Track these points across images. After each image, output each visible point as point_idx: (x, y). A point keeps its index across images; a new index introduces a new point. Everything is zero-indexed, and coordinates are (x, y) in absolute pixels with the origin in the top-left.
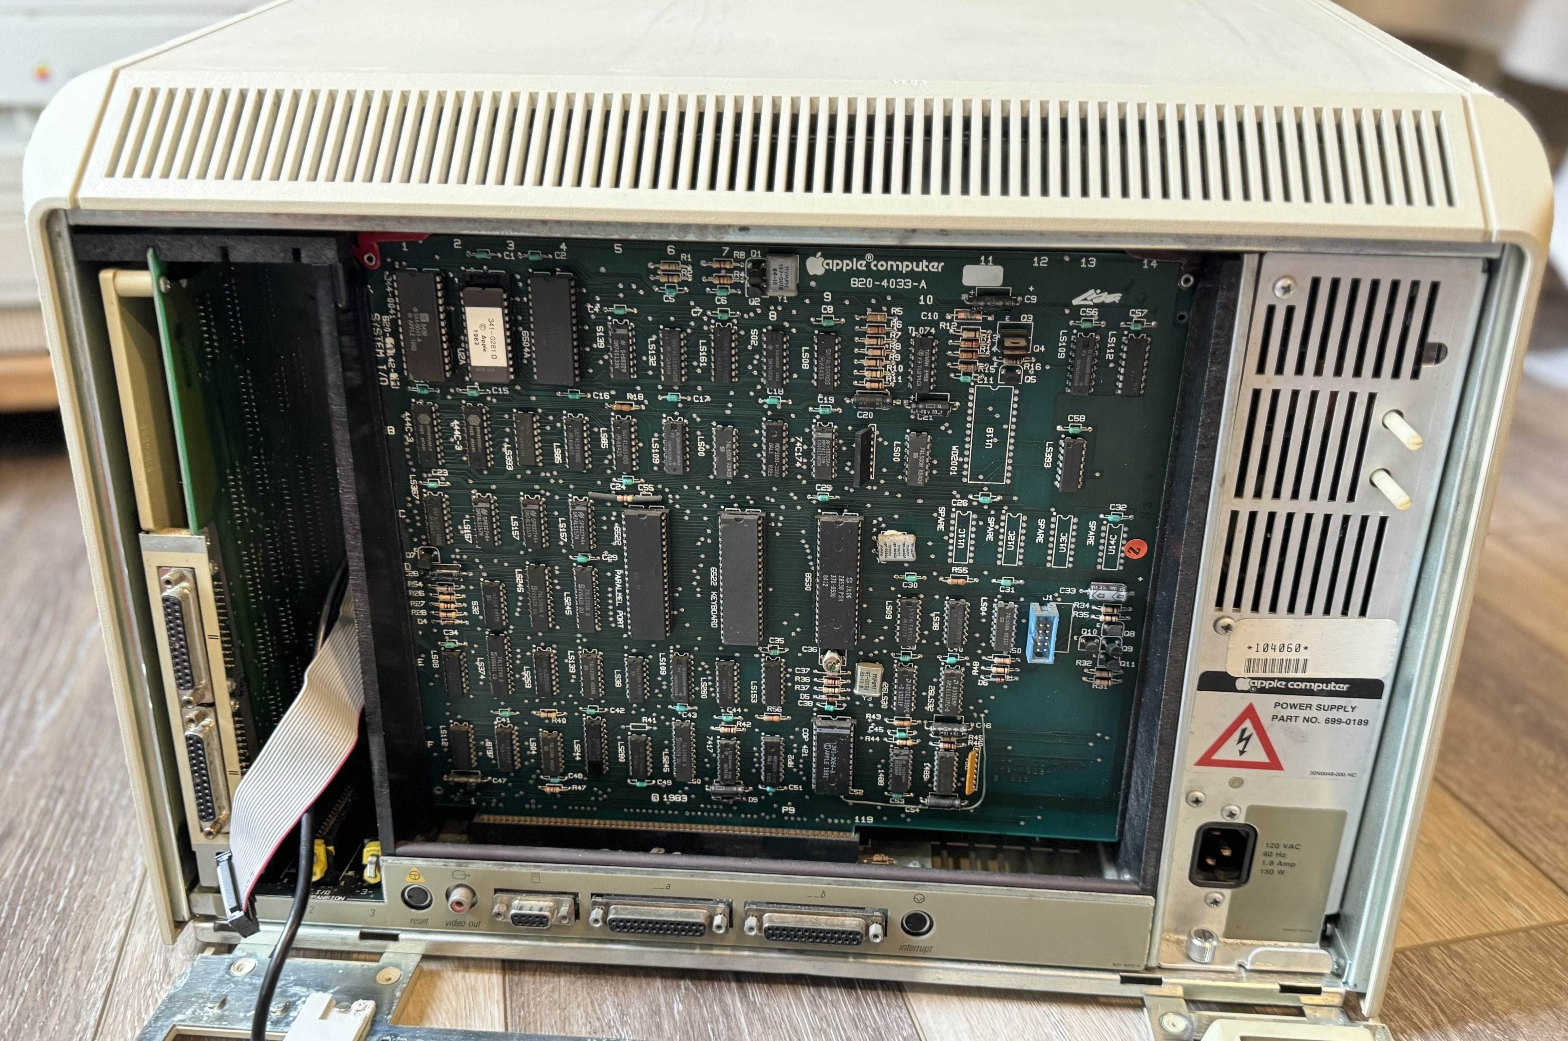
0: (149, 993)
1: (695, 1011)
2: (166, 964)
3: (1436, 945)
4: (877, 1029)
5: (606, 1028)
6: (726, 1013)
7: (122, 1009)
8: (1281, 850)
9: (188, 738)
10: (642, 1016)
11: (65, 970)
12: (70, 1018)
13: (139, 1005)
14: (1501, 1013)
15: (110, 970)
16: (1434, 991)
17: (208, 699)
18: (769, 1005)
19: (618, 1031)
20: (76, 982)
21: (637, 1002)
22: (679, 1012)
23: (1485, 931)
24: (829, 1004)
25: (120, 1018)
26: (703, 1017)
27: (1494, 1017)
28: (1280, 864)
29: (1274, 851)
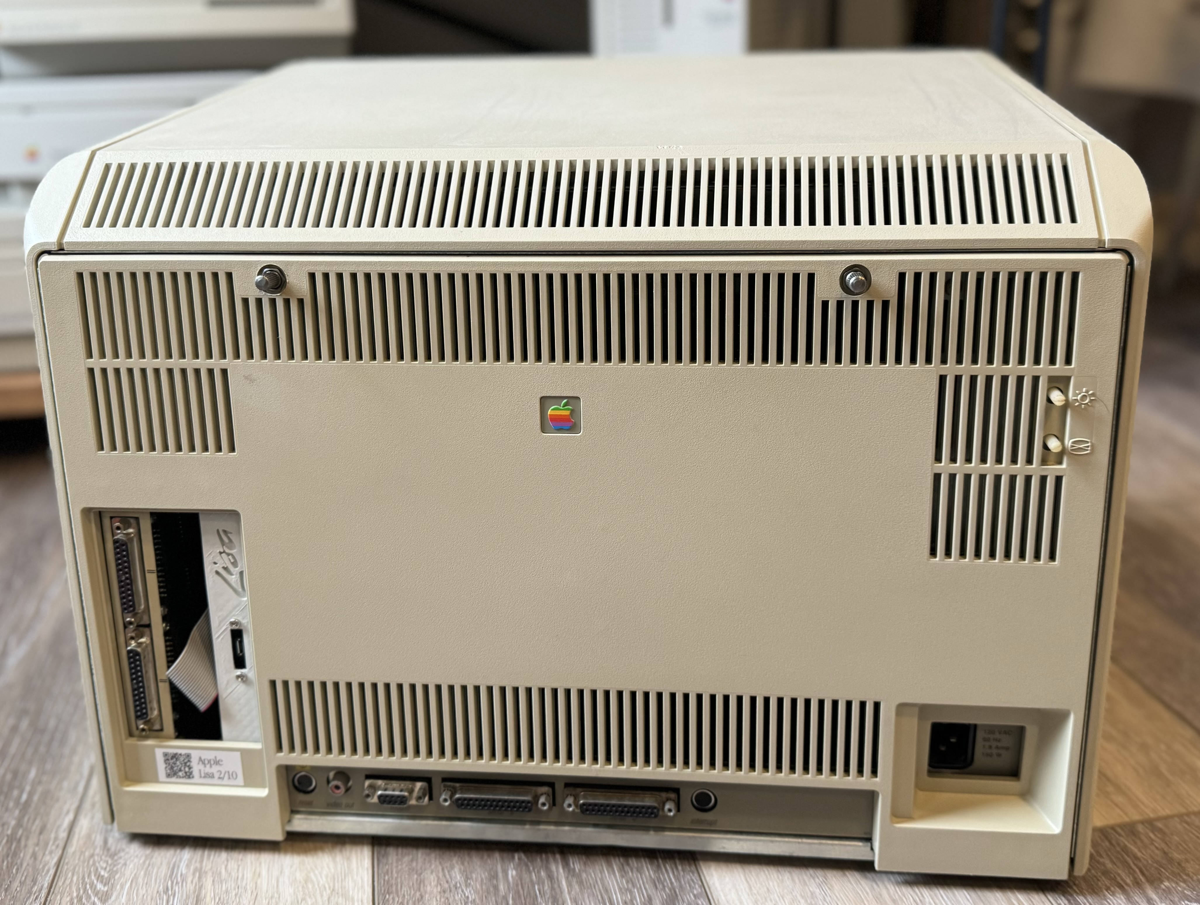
0: (91, 862)
1: (526, 876)
2: (106, 842)
3: (1142, 822)
4: (673, 889)
5: (453, 889)
6: (550, 877)
7: (70, 875)
8: (997, 736)
9: (129, 652)
10: (482, 880)
11: (26, 846)
12: (28, 881)
13: (83, 871)
14: (1191, 874)
15: (62, 844)
16: (1137, 858)
17: (145, 621)
18: (585, 871)
19: (463, 891)
20: (34, 856)
21: (479, 870)
22: (512, 876)
23: (1183, 810)
24: (635, 870)
25: (68, 882)
26: (531, 880)
27: (1185, 877)
28: (997, 747)
29: (992, 736)
